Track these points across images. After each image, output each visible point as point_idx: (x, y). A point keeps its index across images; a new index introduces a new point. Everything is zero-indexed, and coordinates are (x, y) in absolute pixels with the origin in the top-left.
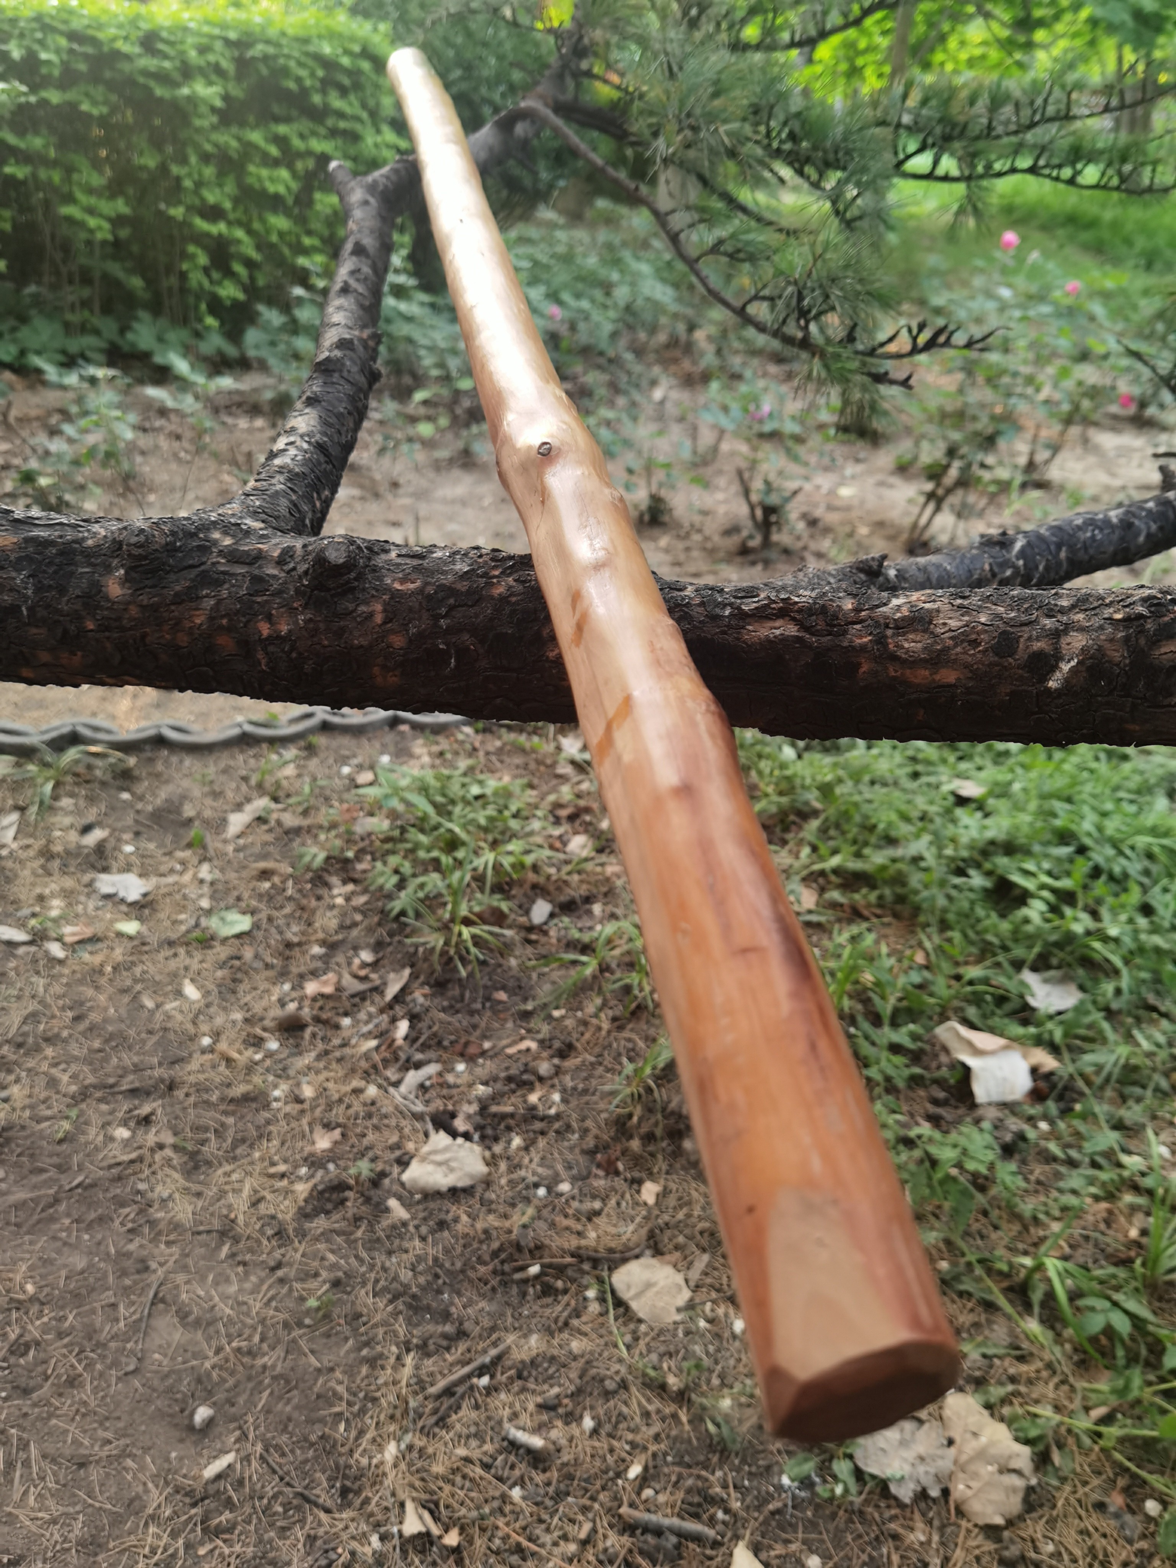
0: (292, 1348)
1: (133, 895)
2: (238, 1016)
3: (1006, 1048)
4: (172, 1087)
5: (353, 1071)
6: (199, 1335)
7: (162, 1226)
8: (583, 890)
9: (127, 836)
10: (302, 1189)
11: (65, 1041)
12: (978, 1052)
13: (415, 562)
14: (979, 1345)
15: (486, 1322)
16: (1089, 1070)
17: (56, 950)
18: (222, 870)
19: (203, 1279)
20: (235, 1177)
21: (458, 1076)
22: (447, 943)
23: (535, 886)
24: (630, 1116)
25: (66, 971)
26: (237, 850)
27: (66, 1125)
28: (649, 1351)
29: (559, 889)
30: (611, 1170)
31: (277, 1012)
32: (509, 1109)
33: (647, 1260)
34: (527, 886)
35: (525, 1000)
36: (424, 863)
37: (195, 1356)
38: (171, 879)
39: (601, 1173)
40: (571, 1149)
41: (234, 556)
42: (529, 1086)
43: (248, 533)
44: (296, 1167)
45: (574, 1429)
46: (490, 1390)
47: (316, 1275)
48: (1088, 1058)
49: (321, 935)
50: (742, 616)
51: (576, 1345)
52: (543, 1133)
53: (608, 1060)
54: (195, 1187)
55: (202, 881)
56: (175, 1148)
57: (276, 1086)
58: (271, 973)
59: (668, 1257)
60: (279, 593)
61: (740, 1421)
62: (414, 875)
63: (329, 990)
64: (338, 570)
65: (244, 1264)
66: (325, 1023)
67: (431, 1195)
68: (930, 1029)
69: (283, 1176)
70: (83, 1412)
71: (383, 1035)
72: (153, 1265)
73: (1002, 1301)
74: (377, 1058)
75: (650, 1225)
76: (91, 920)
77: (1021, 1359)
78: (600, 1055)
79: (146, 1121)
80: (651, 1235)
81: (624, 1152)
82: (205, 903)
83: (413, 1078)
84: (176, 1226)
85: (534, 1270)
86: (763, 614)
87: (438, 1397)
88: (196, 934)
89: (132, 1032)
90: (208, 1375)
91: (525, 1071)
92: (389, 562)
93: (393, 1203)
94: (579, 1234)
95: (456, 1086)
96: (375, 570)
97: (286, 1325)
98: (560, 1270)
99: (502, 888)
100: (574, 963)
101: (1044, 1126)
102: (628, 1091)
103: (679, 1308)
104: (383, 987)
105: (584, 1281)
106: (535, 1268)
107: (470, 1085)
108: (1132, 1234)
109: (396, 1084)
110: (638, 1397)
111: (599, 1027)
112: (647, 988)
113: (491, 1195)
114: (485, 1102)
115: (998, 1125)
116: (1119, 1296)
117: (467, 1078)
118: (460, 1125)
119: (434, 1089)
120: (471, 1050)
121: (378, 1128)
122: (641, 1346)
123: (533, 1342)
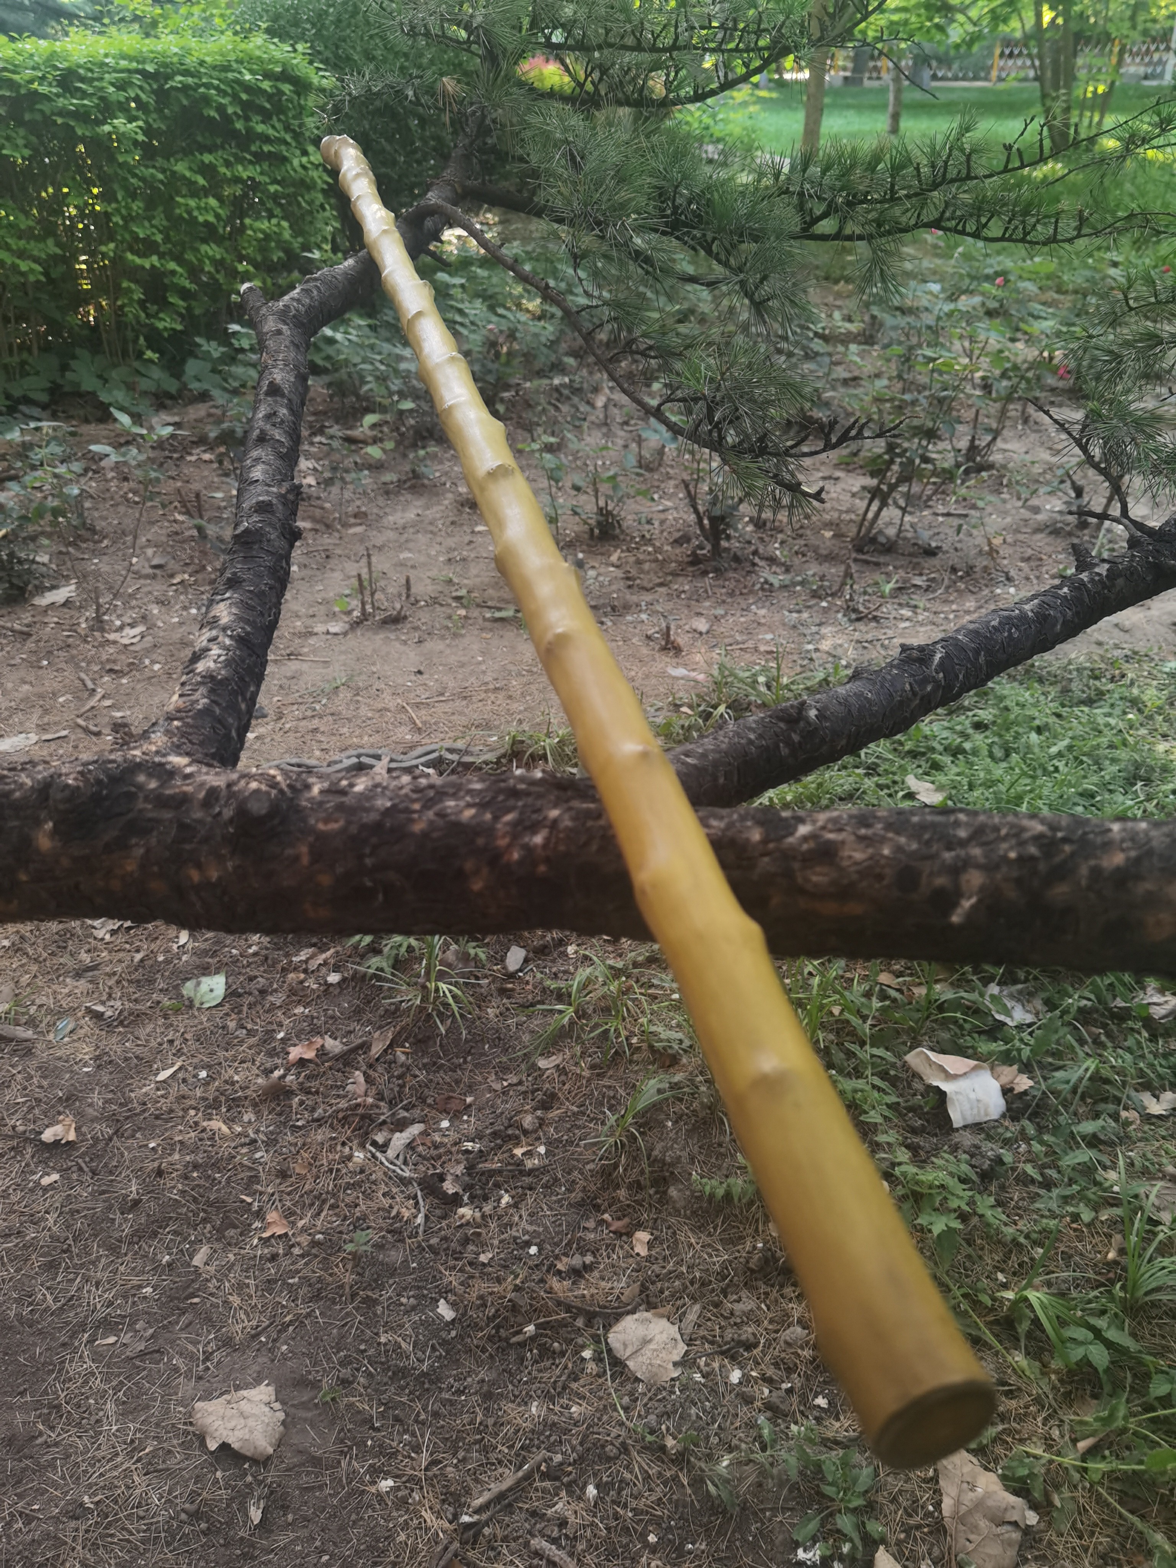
3: (975, 1069)
12: (951, 1077)
13: (338, 799)
16: (1062, 1088)
21: (444, 1133)
22: (425, 1000)
24: (616, 1166)
31: (261, 1082)
32: (496, 1165)
33: (642, 1315)
41: (159, 801)
42: (515, 1141)
43: (172, 772)
48: (1061, 1075)
51: (576, 1410)
52: (531, 1188)
53: (591, 1110)
59: (661, 1310)
60: (206, 839)
61: (740, 1480)
63: (310, 1055)
64: (260, 820)
68: (902, 1056)
73: (988, 1336)
75: (641, 1278)
77: (1010, 1394)
78: (582, 1105)
80: (644, 1288)
83: (400, 1140)
91: (511, 1125)
92: (311, 800)
95: (443, 1145)
96: (298, 810)
98: (556, 1331)
100: (552, 1012)
102: (611, 1140)
103: (675, 1364)
104: (365, 1047)
105: (580, 1341)
106: (530, 1329)
107: (455, 1144)
108: (1111, 1255)
109: (384, 1148)
110: (639, 1460)
111: (580, 1076)
112: (624, 1033)
113: (483, 1258)
114: (472, 1161)
115: (974, 1152)
116: (1101, 1323)
117: (454, 1136)
118: (449, 1187)
119: (421, 1148)
120: (454, 1105)
121: (368, 1196)
122: (639, 1408)
123: (534, 1407)
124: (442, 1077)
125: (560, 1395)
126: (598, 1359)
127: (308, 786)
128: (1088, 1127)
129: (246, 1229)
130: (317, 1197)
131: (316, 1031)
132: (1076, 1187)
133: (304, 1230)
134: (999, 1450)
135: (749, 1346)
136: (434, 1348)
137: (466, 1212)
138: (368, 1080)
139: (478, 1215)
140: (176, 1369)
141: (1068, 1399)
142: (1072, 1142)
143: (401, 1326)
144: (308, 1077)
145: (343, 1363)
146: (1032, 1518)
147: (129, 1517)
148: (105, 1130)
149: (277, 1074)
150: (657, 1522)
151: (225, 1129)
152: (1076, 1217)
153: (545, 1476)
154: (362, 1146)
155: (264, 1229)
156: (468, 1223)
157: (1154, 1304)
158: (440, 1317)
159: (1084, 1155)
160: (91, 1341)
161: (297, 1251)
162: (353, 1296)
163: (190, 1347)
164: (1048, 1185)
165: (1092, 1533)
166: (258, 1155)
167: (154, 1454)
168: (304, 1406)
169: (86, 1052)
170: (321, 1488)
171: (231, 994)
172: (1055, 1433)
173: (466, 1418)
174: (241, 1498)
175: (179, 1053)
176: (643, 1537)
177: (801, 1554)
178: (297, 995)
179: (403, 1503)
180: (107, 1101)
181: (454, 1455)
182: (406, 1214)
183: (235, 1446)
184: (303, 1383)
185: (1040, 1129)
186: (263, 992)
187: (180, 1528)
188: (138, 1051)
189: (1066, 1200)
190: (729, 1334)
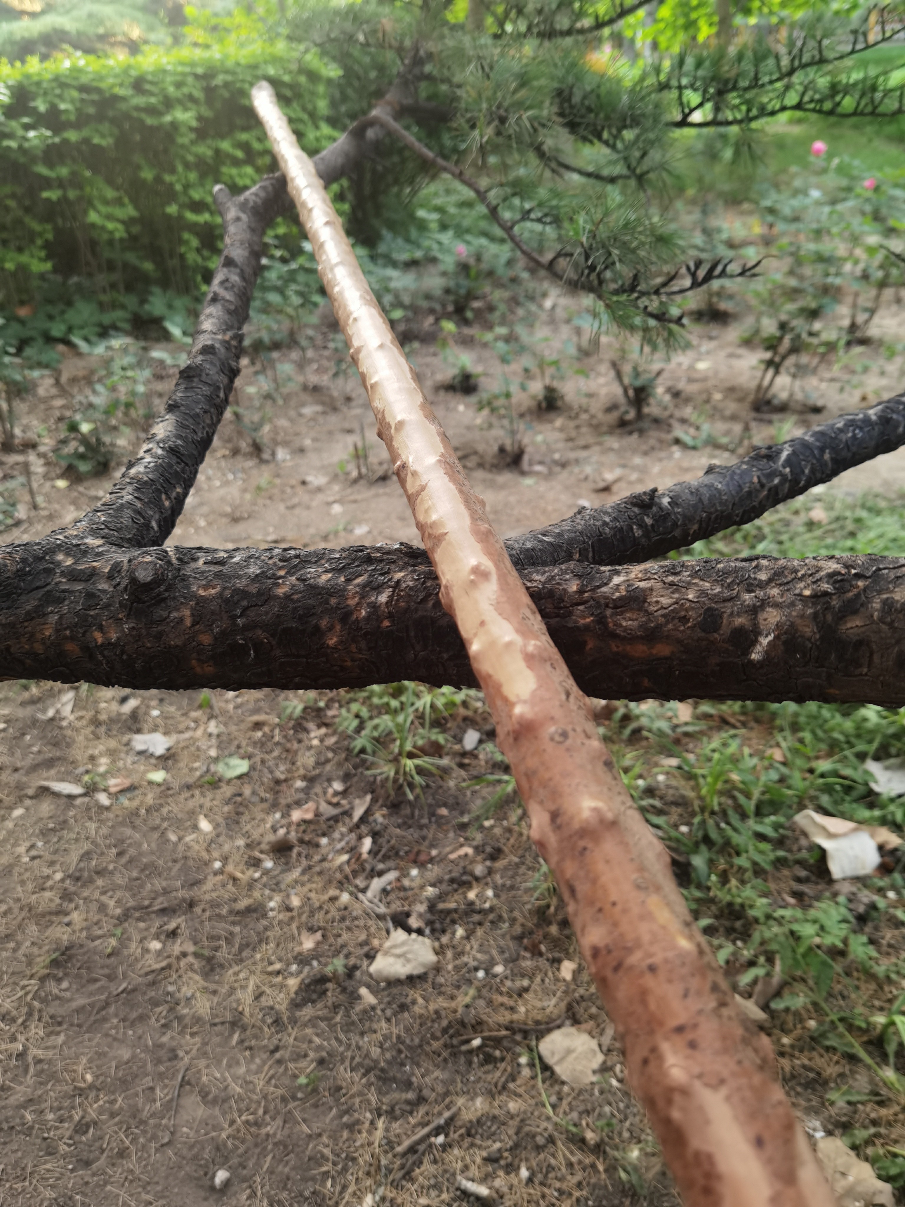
0: (288, 1118)
1: (160, 750)
2: (241, 842)
3: (855, 830)
4: (191, 904)
5: (330, 881)
6: (217, 1111)
7: (187, 1020)
9: (154, 703)
10: (293, 983)
11: (111, 873)
12: (831, 836)
13: (217, 568)
14: (844, 1094)
15: (440, 1089)
17: (103, 799)
18: (225, 724)
19: (219, 1062)
20: (242, 975)
21: (412, 880)
22: (397, 773)
23: (465, 719)
24: (548, 906)
25: (111, 815)
26: (236, 708)
27: (113, 942)
28: (571, 1110)
29: (485, 719)
30: (536, 953)
31: (271, 838)
32: (452, 905)
33: (568, 1029)
34: (459, 719)
35: (462, 813)
36: (378, 707)
37: (215, 1128)
38: (187, 735)
39: (528, 955)
40: (503, 936)
41: (73, 575)
42: (468, 885)
44: (288, 965)
45: (513, 1179)
46: (446, 1147)
47: (306, 1056)
49: (302, 772)
51: (513, 1106)
52: (480, 924)
53: (529, 860)
54: (212, 987)
55: (210, 735)
56: (196, 955)
57: (271, 899)
58: (265, 805)
59: (584, 1026)
61: (647, 1169)
62: (371, 718)
63: (309, 816)
64: (147, 587)
65: (251, 1048)
66: (309, 843)
67: (393, 983)
68: (789, 817)
69: (278, 973)
70: (131, 1179)
71: (353, 850)
72: (181, 1053)
73: (862, 1054)
74: (347, 870)
75: (568, 999)
76: (129, 773)
77: (881, 1104)
78: (523, 856)
79: (173, 934)
80: (570, 1007)
81: (545, 937)
82: (213, 753)
83: (377, 884)
84: (197, 1020)
85: (477, 1042)
87: (404, 1154)
88: (207, 778)
89: (161, 862)
90: (225, 1144)
91: (465, 873)
92: (196, 571)
93: (363, 991)
94: (512, 1009)
95: (412, 889)
97: (284, 1099)
98: (497, 1042)
99: (439, 723)
100: (499, 781)
101: (891, 895)
102: (545, 886)
103: (595, 1071)
104: (349, 812)
105: (517, 1050)
107: (422, 888)
109: (364, 890)
110: (564, 1150)
113: (441, 979)
114: (433, 902)
115: (852, 898)
117: (420, 882)
118: (414, 922)
119: (394, 892)
120: (422, 857)
121: (350, 928)
122: (565, 1103)
123: (479, 1102)
124: (411, 834)
125: (500, 1093)
126: (531, 1065)
127: (195, 560)
131: (313, 799)
139: (436, 945)
144: (306, 834)
149: (283, 831)
154: (347, 888)
171: (250, 771)
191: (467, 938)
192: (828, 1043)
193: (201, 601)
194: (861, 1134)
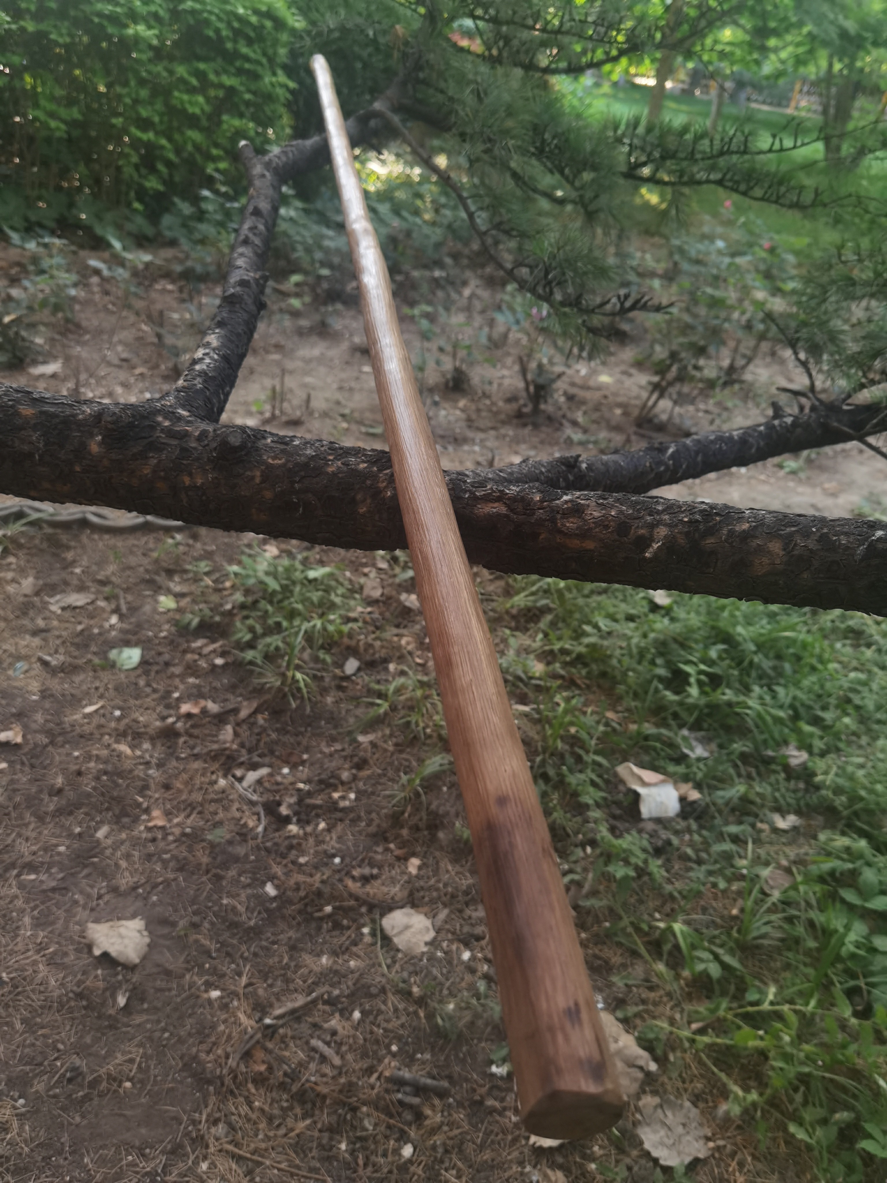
3: (663, 781)
8: (383, 653)
12: (646, 785)
13: (283, 447)
14: (623, 978)
16: (720, 801)
21: (284, 776)
22: (283, 683)
23: (348, 648)
24: (403, 812)
28: (403, 970)
29: (365, 651)
30: (387, 849)
31: (159, 724)
32: (319, 802)
33: (407, 910)
34: (343, 647)
35: (336, 727)
36: (270, 626)
39: (379, 849)
40: (360, 832)
41: (170, 433)
42: (334, 787)
43: (180, 418)
45: (347, 1019)
48: (720, 793)
50: (476, 499)
51: (353, 964)
52: (341, 820)
53: (390, 773)
58: (155, 696)
59: (421, 909)
60: (198, 459)
61: (460, 1019)
62: (265, 635)
63: (195, 710)
64: (234, 449)
68: (614, 766)
73: (642, 950)
75: (409, 888)
77: (651, 989)
78: (385, 769)
80: (411, 894)
81: (397, 837)
83: (252, 776)
85: (328, 912)
86: (488, 499)
91: (332, 777)
92: (266, 445)
95: (282, 784)
96: (257, 449)
98: (346, 911)
99: (326, 646)
100: (373, 704)
102: (403, 795)
103: (426, 944)
104: (235, 711)
105: (362, 921)
106: (328, 909)
107: (293, 784)
108: (735, 912)
109: (240, 780)
110: (393, 999)
111: (386, 750)
112: (422, 725)
113: (302, 860)
114: (302, 796)
115: (653, 835)
116: (720, 951)
117: (291, 779)
118: (284, 810)
119: (267, 785)
120: (294, 759)
121: (226, 809)
122: (397, 966)
123: (324, 960)
124: (288, 739)
125: (343, 953)
126: (373, 934)
127: (264, 438)
128: (733, 829)
129: (136, 820)
130: (190, 805)
131: (202, 696)
132: (718, 866)
133: (178, 825)
134: (638, 1022)
135: (479, 938)
136: (259, 913)
137: (293, 828)
138: (236, 734)
139: (301, 832)
140: (76, 902)
141: (689, 997)
142: (721, 837)
143: (238, 895)
144: (193, 726)
145: (195, 913)
146: (653, 1067)
147: (33, 991)
148: (43, 739)
149: (171, 720)
150: (399, 1038)
151: (128, 751)
152: (715, 885)
153: (326, 1002)
154: (225, 776)
155: (149, 820)
156: (294, 837)
157: (758, 947)
158: (266, 894)
159: (727, 846)
160: (18, 875)
161: (171, 838)
162: (207, 872)
163: (88, 889)
164: (700, 862)
165: (692, 1081)
166: (151, 772)
167: (55, 953)
168: (163, 936)
169: (35, 686)
170: (170, 990)
171: (144, 662)
172: (678, 1016)
173: (276, 959)
174: (113, 990)
175: (101, 697)
176: (388, 1047)
177: (494, 1069)
178: (192, 669)
179: (225, 1007)
180: (47, 721)
181: (265, 981)
182: (251, 824)
183: (114, 954)
184: (164, 922)
185: (701, 827)
186: (167, 664)
187: (68, 1001)
188: (73, 691)
189: (710, 873)
190: (466, 929)
191: (329, 830)
192: (617, 939)
193: (269, 466)
194: (632, 1010)
